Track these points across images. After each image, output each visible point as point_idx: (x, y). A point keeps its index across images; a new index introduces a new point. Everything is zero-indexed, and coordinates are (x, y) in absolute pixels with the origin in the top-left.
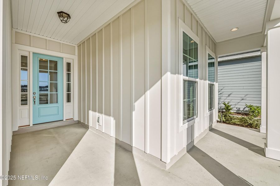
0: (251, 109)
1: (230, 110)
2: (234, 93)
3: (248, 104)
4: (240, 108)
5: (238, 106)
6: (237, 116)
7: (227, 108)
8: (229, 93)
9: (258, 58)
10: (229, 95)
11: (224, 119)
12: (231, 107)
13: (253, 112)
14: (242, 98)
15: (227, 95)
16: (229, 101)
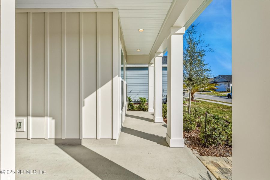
0: (141, 100)
1: (131, 101)
2: (133, 90)
3: (140, 97)
4: (135, 100)
5: (135, 99)
6: (135, 105)
7: (129, 100)
8: (131, 90)
9: (146, 69)
10: (131, 91)
11: (130, 108)
12: (131, 99)
13: (142, 101)
14: (138, 93)
15: (129, 92)
16: (130, 95)
